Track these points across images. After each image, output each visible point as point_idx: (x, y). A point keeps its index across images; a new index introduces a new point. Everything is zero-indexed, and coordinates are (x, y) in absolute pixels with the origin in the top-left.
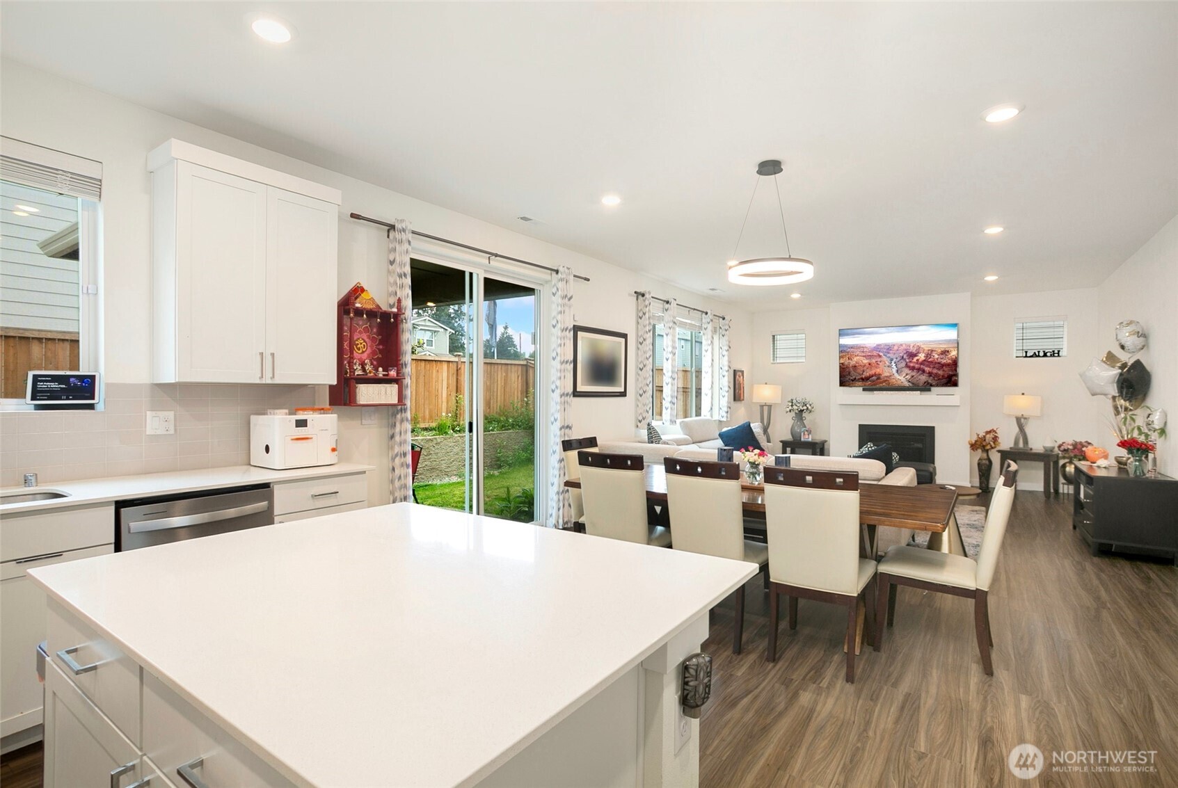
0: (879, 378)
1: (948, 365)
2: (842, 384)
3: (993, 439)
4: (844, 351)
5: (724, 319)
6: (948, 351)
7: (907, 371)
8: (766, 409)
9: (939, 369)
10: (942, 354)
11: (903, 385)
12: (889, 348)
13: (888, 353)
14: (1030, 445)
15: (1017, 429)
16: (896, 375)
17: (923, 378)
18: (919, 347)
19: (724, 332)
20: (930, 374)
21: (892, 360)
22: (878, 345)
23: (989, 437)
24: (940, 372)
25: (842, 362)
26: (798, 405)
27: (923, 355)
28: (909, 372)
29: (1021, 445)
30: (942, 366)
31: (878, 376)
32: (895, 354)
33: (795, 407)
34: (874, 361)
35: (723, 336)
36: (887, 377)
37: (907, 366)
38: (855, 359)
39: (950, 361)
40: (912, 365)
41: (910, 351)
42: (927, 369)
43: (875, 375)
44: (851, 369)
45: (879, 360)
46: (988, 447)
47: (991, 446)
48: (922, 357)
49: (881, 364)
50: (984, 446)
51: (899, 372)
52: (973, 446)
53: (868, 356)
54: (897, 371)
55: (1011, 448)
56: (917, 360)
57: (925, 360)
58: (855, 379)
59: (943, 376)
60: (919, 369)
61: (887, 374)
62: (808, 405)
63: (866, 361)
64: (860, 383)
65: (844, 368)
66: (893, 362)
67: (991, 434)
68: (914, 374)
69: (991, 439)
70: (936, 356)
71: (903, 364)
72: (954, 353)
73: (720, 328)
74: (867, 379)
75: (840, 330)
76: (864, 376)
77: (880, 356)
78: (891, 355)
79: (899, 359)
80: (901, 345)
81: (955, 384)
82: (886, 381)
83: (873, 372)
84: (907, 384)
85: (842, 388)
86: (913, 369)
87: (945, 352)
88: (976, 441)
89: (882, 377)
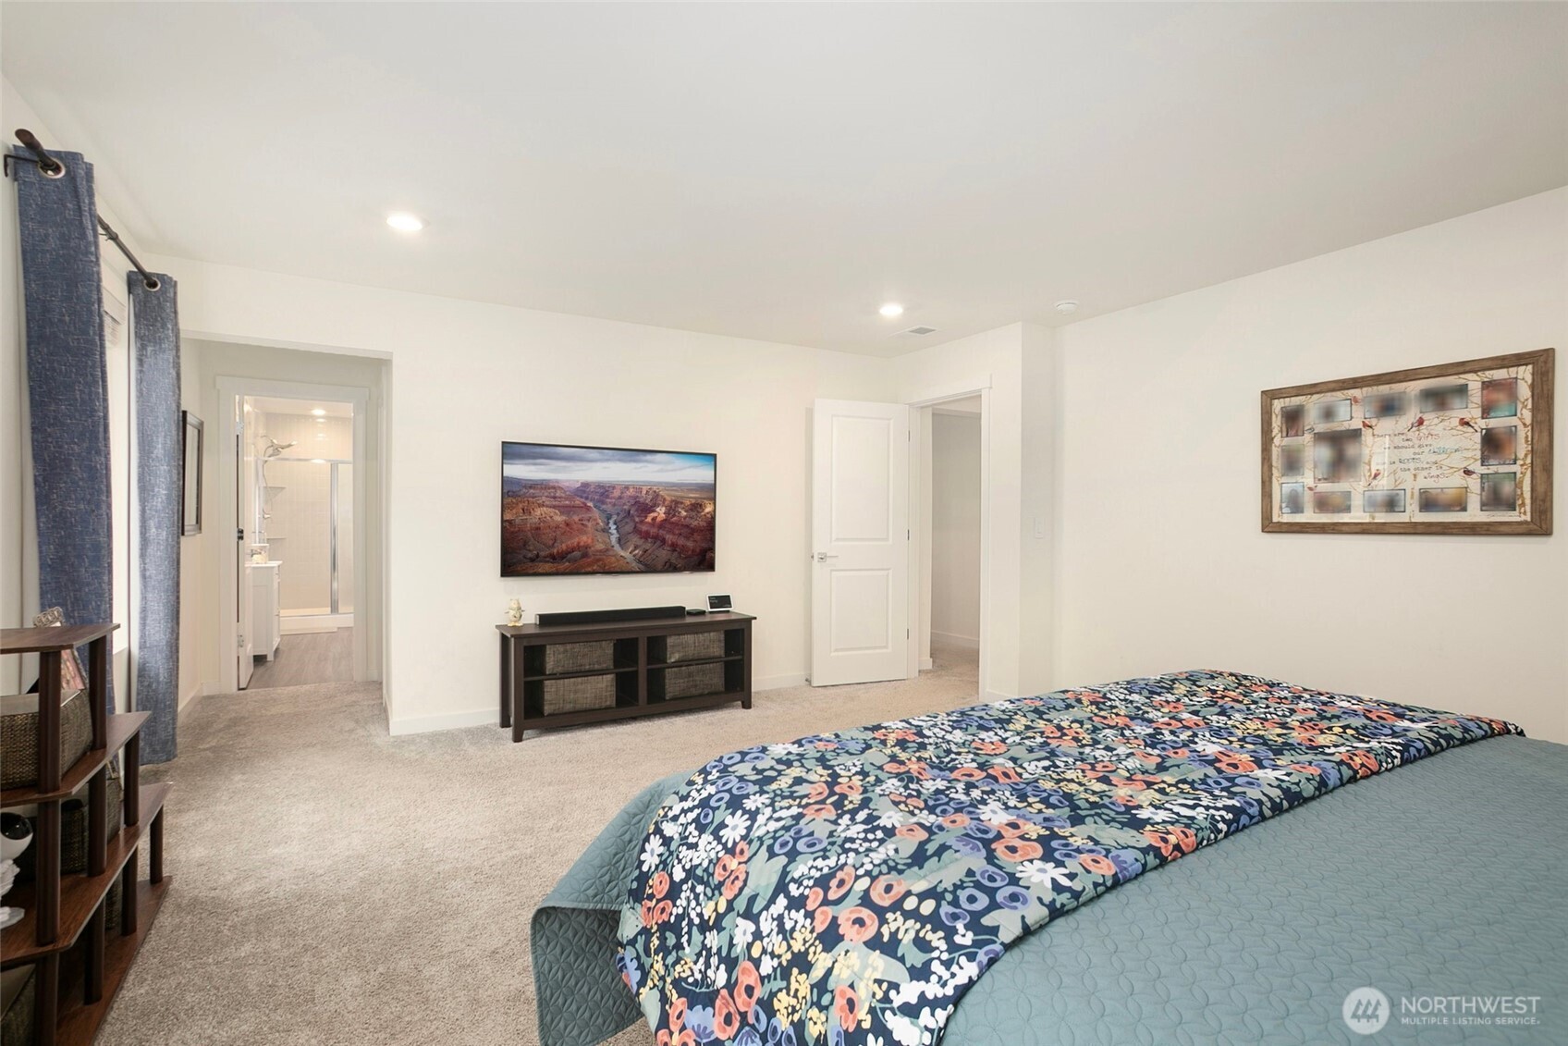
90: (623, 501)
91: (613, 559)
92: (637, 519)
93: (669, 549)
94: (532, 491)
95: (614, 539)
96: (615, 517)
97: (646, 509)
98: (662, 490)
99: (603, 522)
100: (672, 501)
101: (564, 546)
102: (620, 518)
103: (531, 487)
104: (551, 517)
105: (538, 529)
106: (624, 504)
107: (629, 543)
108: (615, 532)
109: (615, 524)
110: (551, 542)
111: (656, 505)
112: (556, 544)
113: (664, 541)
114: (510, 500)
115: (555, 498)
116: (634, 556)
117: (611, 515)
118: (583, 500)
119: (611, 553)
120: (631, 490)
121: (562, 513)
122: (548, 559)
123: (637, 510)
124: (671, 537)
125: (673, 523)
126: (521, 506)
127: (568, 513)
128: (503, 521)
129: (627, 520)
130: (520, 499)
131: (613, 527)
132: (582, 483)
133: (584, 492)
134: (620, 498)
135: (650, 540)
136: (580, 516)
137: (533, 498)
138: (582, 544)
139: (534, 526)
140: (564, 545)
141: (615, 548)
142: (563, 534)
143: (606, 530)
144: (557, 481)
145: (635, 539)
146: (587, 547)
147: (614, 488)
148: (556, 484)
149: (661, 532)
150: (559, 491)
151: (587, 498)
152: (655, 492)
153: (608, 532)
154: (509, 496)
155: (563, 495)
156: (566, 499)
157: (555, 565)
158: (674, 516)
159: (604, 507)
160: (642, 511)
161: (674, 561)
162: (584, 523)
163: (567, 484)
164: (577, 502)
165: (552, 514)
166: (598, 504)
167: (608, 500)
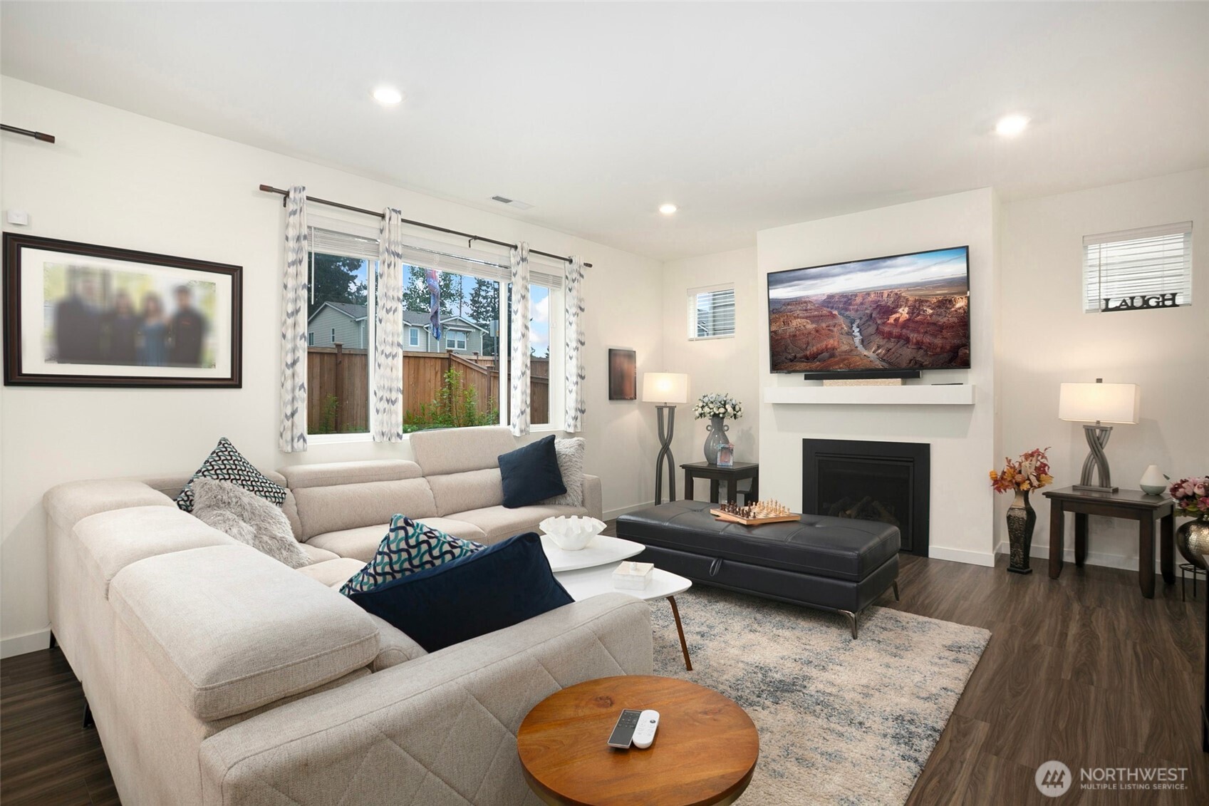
0: (832, 356)
1: (951, 327)
2: (776, 366)
3: (1036, 469)
4: (777, 310)
5: (571, 261)
6: (950, 301)
7: (878, 340)
8: (666, 411)
9: (935, 336)
10: (939, 307)
11: (872, 366)
12: (846, 300)
13: (847, 310)
14: (1114, 483)
15: (1086, 450)
16: (860, 348)
17: (907, 353)
18: (898, 297)
19: (571, 285)
20: (919, 345)
21: (852, 322)
22: (831, 297)
23: (1029, 468)
24: (938, 341)
25: (774, 329)
26: (711, 406)
27: (906, 309)
28: (882, 342)
29: (1095, 480)
30: (942, 328)
31: (832, 352)
32: (857, 310)
33: (707, 410)
34: (824, 325)
35: (570, 290)
36: (845, 352)
37: (878, 331)
38: (795, 323)
39: (956, 320)
40: (887, 329)
41: (883, 303)
42: (914, 336)
43: (827, 349)
44: (789, 341)
45: (831, 323)
46: (1025, 486)
47: (1031, 484)
48: (903, 313)
49: (835, 329)
50: (1018, 484)
51: (865, 343)
52: (999, 483)
53: (814, 316)
54: (862, 341)
55: (1075, 488)
56: (896, 320)
57: (908, 320)
58: (795, 357)
59: (942, 348)
60: (899, 337)
61: (845, 348)
62: (727, 406)
63: (810, 326)
64: (803, 365)
65: (777, 340)
66: (855, 326)
67: (1034, 459)
68: (891, 345)
69: (1033, 469)
70: (930, 311)
71: (872, 329)
72: (961, 303)
73: (567, 278)
74: (814, 357)
75: (768, 274)
76: (808, 353)
77: (834, 316)
78: (851, 314)
79: (864, 319)
80: (868, 294)
81: (965, 364)
82: (844, 360)
83: (823, 345)
84: (879, 365)
85: (775, 376)
86: (889, 336)
87: (945, 303)
88: (1004, 473)
89: (837, 353)
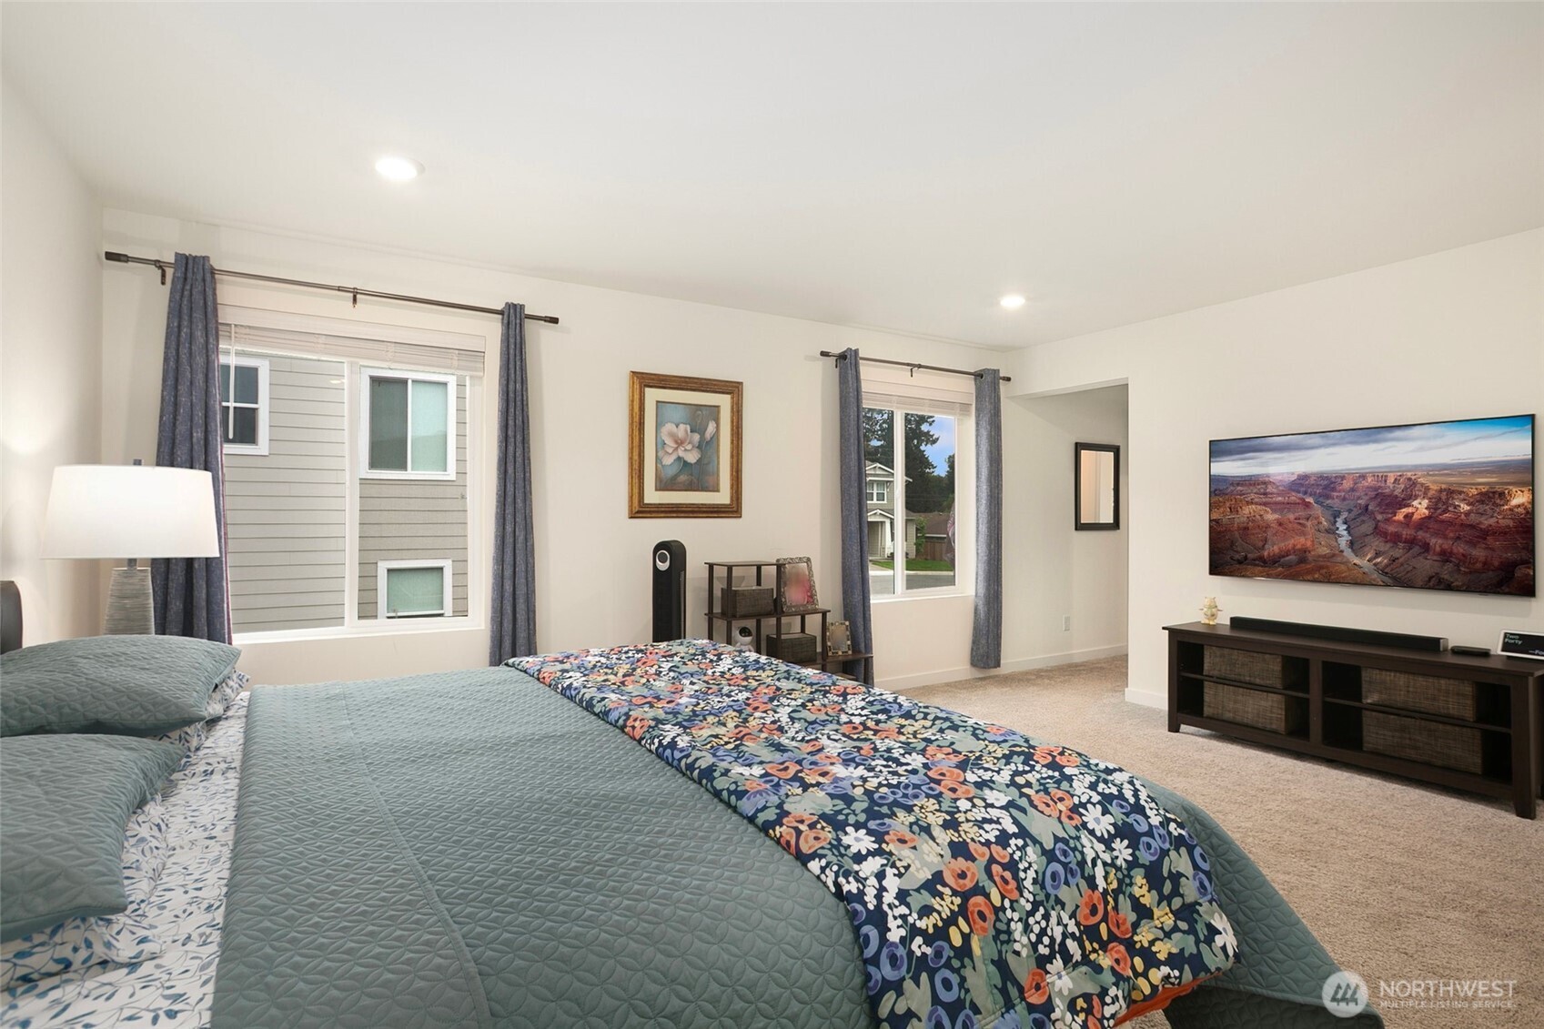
90: (1357, 494)
91: (1343, 567)
92: (1379, 517)
93: (1435, 558)
94: (1239, 488)
95: (1344, 540)
96: (1345, 515)
97: (1392, 502)
98: (1424, 476)
99: (1327, 520)
100: (1441, 491)
101: (1276, 549)
102: (1352, 515)
103: (1238, 484)
104: (1261, 516)
105: (1246, 529)
106: (1359, 498)
107: (1366, 549)
108: (1345, 533)
109: (1345, 523)
110: (1261, 544)
111: (1412, 497)
112: (1267, 546)
113: (1426, 547)
114: (1216, 499)
115: (1265, 494)
116: (1375, 565)
117: (1340, 512)
118: (1300, 495)
119: (1339, 559)
120: (1369, 480)
121: (1274, 511)
122: (1257, 562)
123: (1379, 505)
124: (1440, 541)
125: (1443, 522)
126: (1228, 504)
127: (1281, 511)
128: (1211, 521)
129: (1363, 518)
130: (1227, 497)
131: (1342, 528)
132: (1298, 476)
133: (1302, 485)
134: (1353, 490)
135: (1401, 545)
136: (1297, 514)
137: (1241, 495)
138: (1299, 547)
139: (1242, 525)
140: (1275, 547)
141: (1345, 554)
142: (1275, 534)
143: (1332, 531)
144: (1268, 476)
145: (1376, 543)
146: (1305, 551)
147: (1343, 478)
148: (1267, 479)
149: (1421, 534)
150: (1270, 487)
151: (1305, 493)
152: (1410, 479)
153: (1334, 533)
154: (1216, 495)
155: (1275, 491)
156: (1279, 495)
157: (1267, 569)
158: (1446, 511)
159: (1329, 502)
160: (1387, 505)
161: (1446, 577)
162: (1301, 521)
163: (1279, 478)
164: (1293, 498)
165: (1262, 513)
166: (1321, 499)
167: (1335, 494)
